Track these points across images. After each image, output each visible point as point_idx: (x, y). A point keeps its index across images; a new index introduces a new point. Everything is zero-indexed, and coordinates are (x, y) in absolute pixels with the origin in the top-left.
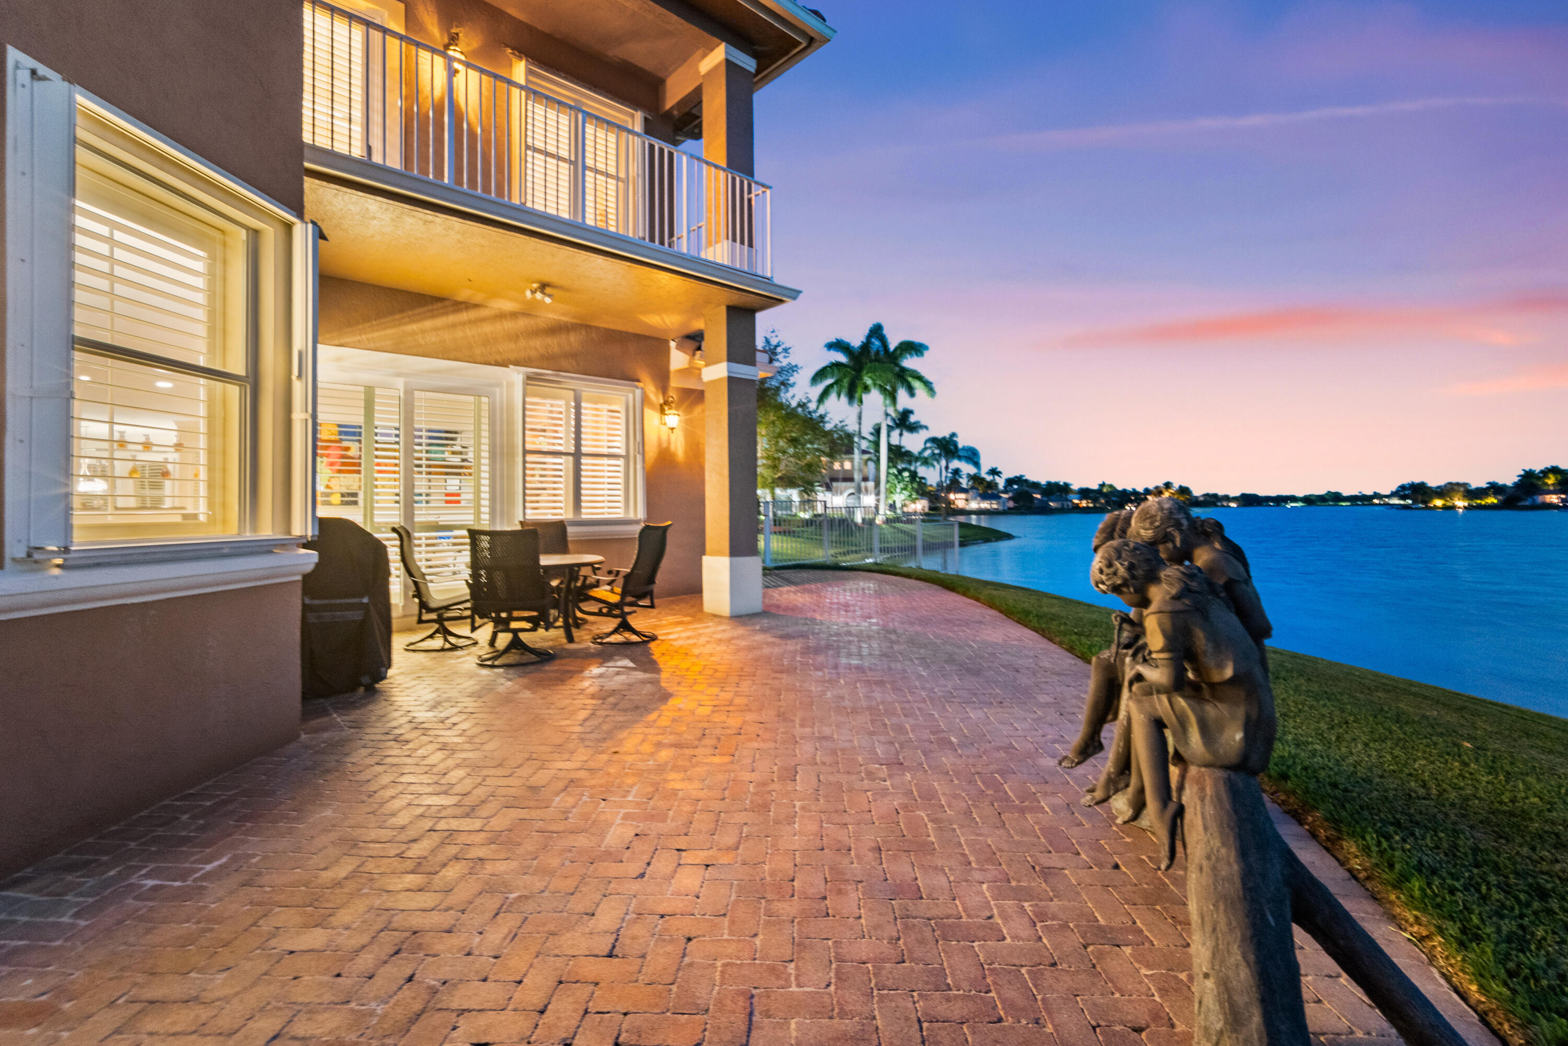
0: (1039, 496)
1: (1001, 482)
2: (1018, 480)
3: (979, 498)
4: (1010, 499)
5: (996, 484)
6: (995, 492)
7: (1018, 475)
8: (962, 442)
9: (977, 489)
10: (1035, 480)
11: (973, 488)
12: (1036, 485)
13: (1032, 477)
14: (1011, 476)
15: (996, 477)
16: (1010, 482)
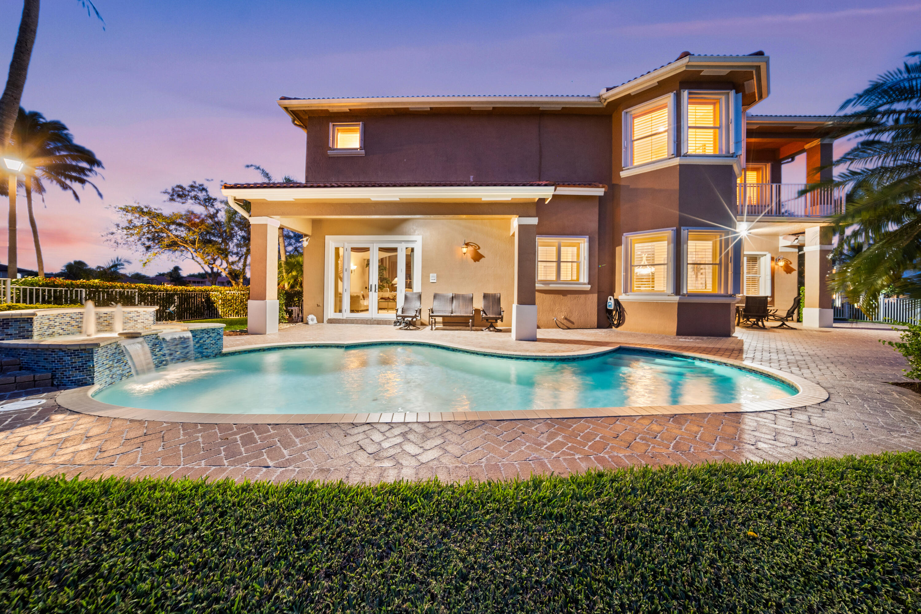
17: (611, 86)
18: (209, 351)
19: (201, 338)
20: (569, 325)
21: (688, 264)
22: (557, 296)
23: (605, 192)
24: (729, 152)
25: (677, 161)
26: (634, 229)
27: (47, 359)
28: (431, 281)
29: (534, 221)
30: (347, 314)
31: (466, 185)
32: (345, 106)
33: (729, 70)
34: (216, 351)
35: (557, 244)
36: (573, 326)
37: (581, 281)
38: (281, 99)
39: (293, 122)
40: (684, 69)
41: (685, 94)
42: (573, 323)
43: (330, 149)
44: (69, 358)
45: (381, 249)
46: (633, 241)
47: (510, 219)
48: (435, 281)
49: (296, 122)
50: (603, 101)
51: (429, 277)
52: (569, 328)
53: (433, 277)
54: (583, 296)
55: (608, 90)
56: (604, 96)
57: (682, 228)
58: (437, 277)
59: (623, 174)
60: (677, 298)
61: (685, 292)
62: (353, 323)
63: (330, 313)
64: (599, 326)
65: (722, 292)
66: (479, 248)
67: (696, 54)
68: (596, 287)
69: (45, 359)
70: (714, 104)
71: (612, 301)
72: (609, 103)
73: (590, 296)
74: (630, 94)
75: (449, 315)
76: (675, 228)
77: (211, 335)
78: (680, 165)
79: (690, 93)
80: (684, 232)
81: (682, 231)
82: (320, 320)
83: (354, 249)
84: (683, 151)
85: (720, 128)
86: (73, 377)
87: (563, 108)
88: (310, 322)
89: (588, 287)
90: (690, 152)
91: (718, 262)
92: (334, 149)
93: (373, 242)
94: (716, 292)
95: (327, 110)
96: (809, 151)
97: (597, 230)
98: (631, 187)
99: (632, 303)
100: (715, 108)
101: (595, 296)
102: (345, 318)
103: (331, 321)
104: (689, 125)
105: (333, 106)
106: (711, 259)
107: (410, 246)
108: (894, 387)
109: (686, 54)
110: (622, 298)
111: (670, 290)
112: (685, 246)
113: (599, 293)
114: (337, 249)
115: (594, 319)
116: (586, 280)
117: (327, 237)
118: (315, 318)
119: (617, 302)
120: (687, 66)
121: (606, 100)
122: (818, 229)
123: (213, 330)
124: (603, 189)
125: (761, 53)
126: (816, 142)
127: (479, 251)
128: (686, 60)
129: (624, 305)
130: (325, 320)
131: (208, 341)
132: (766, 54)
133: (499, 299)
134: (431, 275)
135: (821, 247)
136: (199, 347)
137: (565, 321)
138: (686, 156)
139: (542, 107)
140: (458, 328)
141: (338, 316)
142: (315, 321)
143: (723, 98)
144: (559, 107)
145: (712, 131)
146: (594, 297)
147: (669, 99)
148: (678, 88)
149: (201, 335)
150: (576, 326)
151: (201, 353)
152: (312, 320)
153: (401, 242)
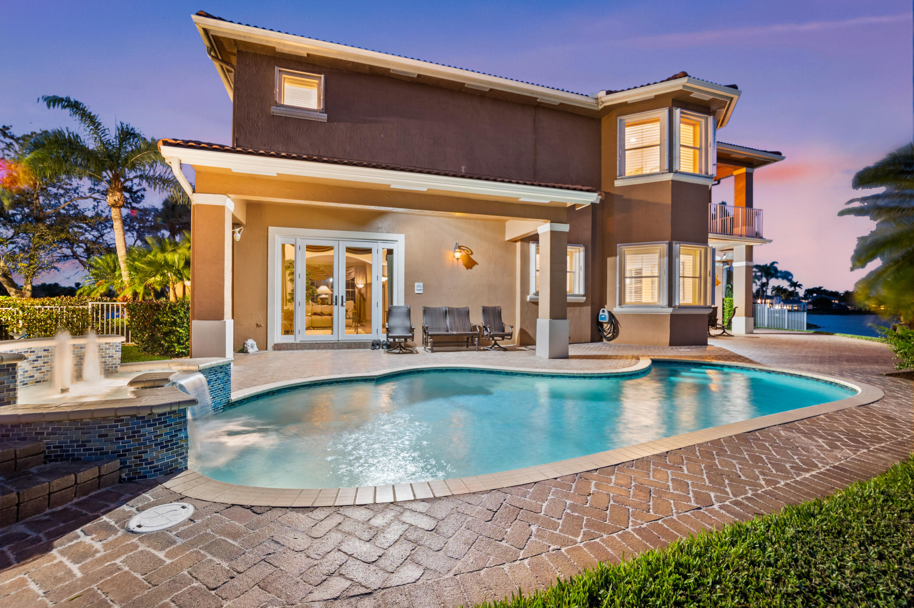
0: (837, 302)
1: (801, 292)
2: (818, 290)
3: (782, 303)
4: (809, 303)
5: (797, 293)
6: (796, 298)
7: (818, 287)
8: (780, 267)
9: (780, 296)
10: (834, 290)
11: (776, 296)
12: (835, 294)
13: (830, 287)
14: (811, 287)
15: (797, 288)
16: (809, 292)
17: (613, 90)
21: (680, 277)
23: (601, 200)
24: (707, 173)
25: (670, 177)
26: (629, 240)
27: (106, 436)
28: (416, 292)
29: (565, 228)
30: (301, 335)
31: (454, 176)
32: (304, 48)
33: (711, 97)
37: (576, 292)
40: (681, 88)
41: (677, 112)
43: (275, 104)
44: (152, 429)
45: (350, 250)
46: (626, 252)
47: (505, 221)
48: (421, 292)
50: (600, 103)
51: (414, 286)
53: (418, 286)
54: (578, 309)
55: (609, 93)
56: (603, 99)
57: (674, 242)
58: (424, 286)
59: (618, 183)
60: (670, 310)
61: (677, 304)
62: (313, 349)
63: (276, 335)
64: (593, 341)
65: (702, 304)
66: (472, 253)
67: (692, 76)
68: (590, 299)
69: (100, 436)
70: (694, 125)
71: (606, 314)
72: (605, 107)
73: (585, 308)
74: (627, 102)
75: (445, 333)
76: (668, 242)
78: (673, 181)
79: (682, 113)
80: (676, 246)
81: (674, 245)
82: (263, 346)
84: (676, 168)
85: (700, 149)
86: (158, 460)
87: (561, 104)
88: (250, 350)
89: (583, 299)
90: (683, 169)
91: (698, 275)
92: (283, 106)
93: (338, 239)
94: (697, 303)
95: (274, 48)
96: (737, 177)
97: (591, 240)
98: (624, 197)
99: (626, 316)
100: (694, 129)
101: (589, 309)
102: (298, 341)
103: (278, 347)
104: (681, 143)
105: (285, 45)
106: (691, 273)
107: (389, 246)
108: (887, 378)
109: (685, 75)
110: (617, 310)
111: (665, 302)
112: (677, 260)
113: (592, 304)
114: (283, 246)
115: (587, 332)
116: (582, 292)
117: (270, 228)
118: (257, 343)
119: (611, 315)
120: (684, 86)
121: (603, 102)
122: (744, 247)
125: (735, 87)
126: (743, 170)
127: (472, 256)
128: (684, 80)
129: (617, 318)
130: (270, 345)
132: (739, 89)
133: (500, 313)
134: (416, 284)
135: (746, 263)
138: (676, 172)
140: (450, 348)
141: (289, 339)
142: (257, 348)
143: (703, 121)
144: (557, 102)
145: (692, 150)
146: (587, 310)
147: (663, 113)
148: (670, 104)
152: (252, 347)
153: (376, 241)
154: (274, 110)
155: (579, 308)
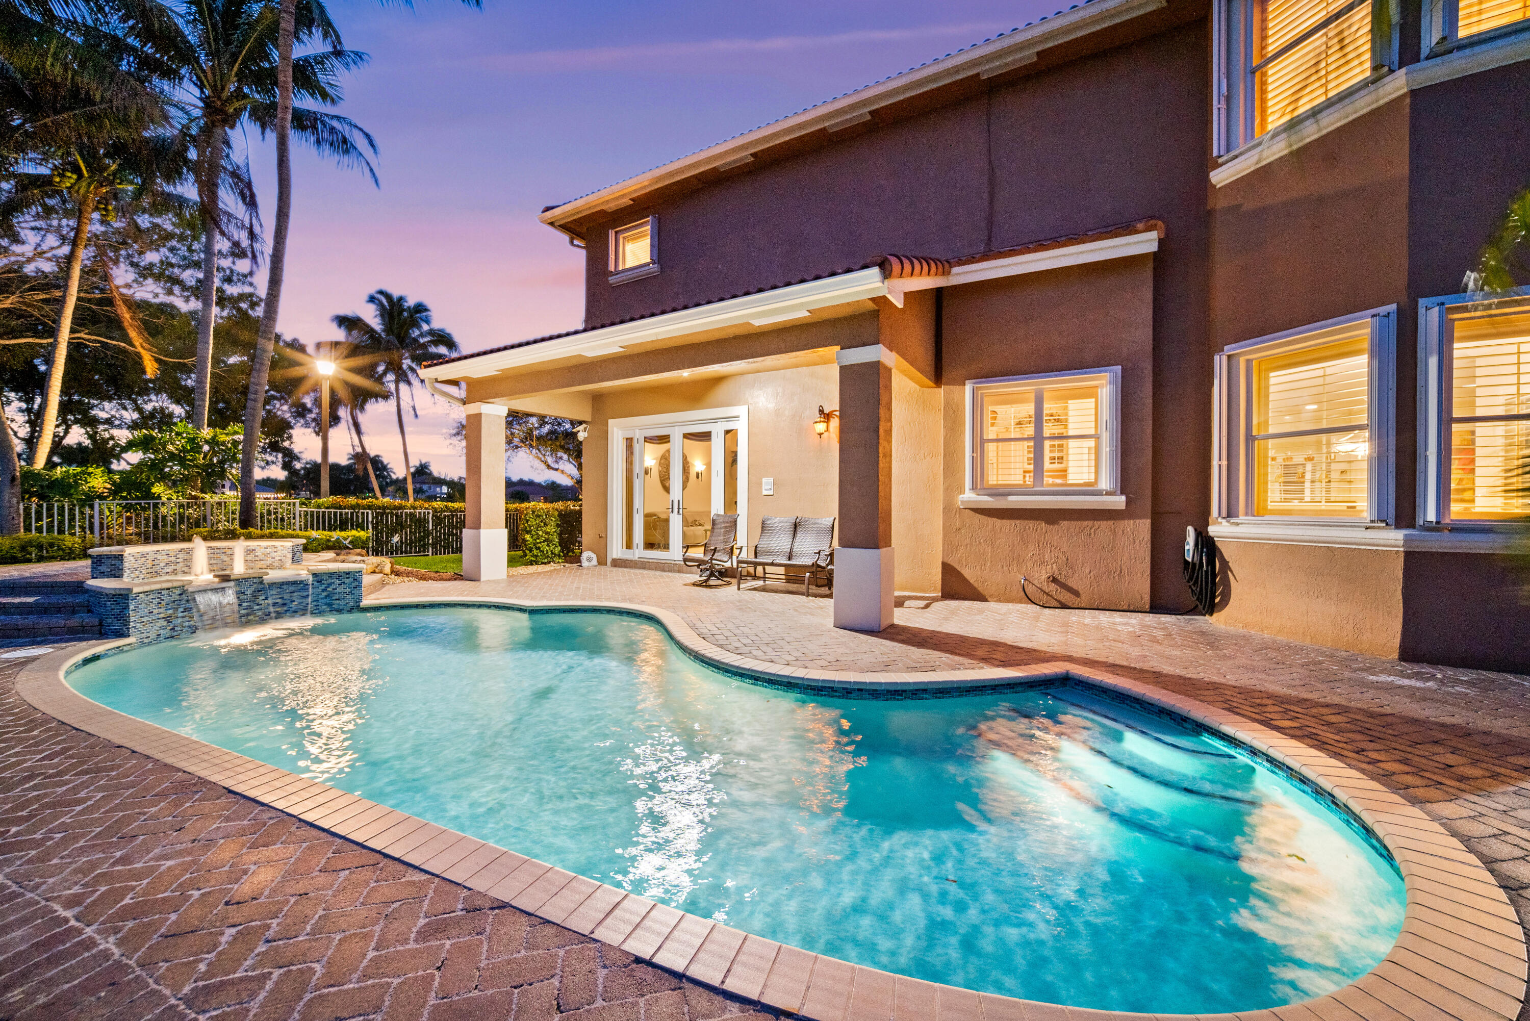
18: (343, 603)
19: (329, 585)
20: (1066, 597)
22: (1031, 523)
23: (1161, 242)
28: (765, 493)
30: (639, 552)
34: (352, 604)
35: (1033, 396)
36: (1076, 601)
37: (1099, 484)
38: (544, 211)
39: (572, 243)
42: (1076, 593)
43: (612, 274)
45: (687, 435)
48: (771, 492)
49: (576, 242)
51: (759, 483)
52: (1064, 606)
53: (769, 483)
54: (1105, 525)
57: (1422, 302)
58: (777, 483)
61: (1432, 517)
63: (617, 550)
64: (1157, 608)
73: (1128, 525)
76: (1394, 306)
77: (345, 580)
78: (1414, 93)
80: (1427, 315)
81: (1421, 311)
82: (602, 562)
83: (648, 440)
88: (585, 563)
89: (1119, 501)
93: (674, 424)
97: (1150, 348)
98: (1246, 207)
101: (1143, 527)
102: (636, 558)
103: (617, 563)
107: (730, 426)
110: (1221, 530)
113: (1155, 516)
115: (1142, 586)
116: (1112, 483)
117: (609, 421)
118: (594, 556)
119: (1206, 542)
123: (348, 573)
124: (1154, 235)
129: (1227, 552)
130: (609, 560)
131: (339, 590)
134: (764, 480)
136: (326, 597)
137: (1053, 587)
139: (987, 71)
141: (627, 554)
142: (595, 562)
146: (1140, 528)
149: (330, 581)
150: (1084, 600)
151: (330, 605)
152: (589, 560)
153: (715, 420)
154: (612, 280)
155: (1111, 523)
